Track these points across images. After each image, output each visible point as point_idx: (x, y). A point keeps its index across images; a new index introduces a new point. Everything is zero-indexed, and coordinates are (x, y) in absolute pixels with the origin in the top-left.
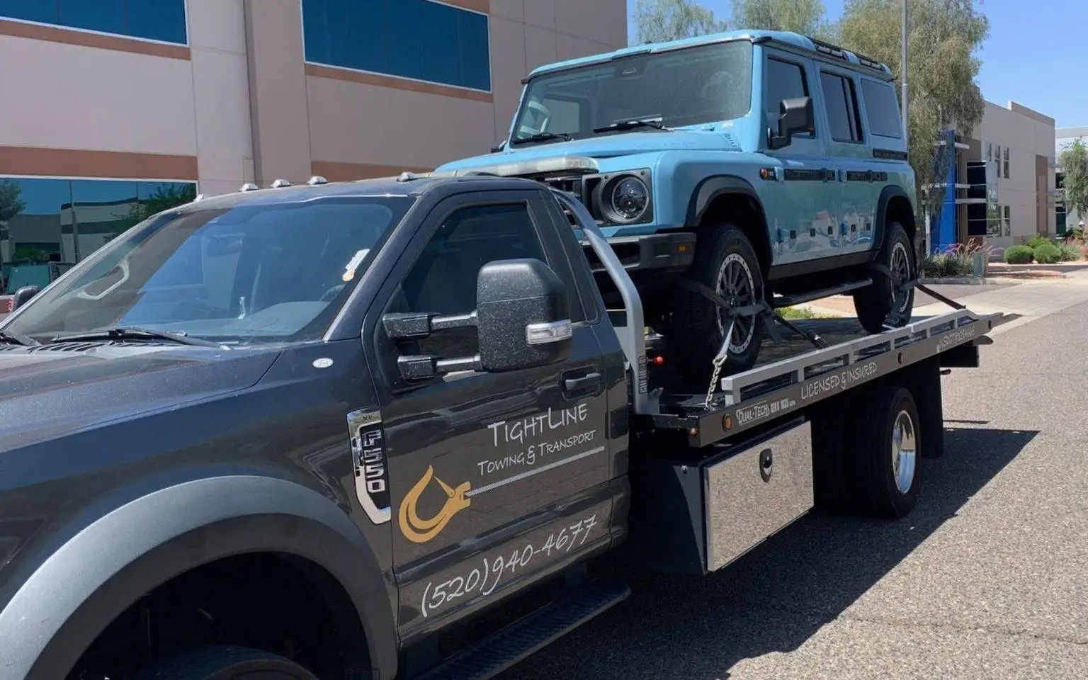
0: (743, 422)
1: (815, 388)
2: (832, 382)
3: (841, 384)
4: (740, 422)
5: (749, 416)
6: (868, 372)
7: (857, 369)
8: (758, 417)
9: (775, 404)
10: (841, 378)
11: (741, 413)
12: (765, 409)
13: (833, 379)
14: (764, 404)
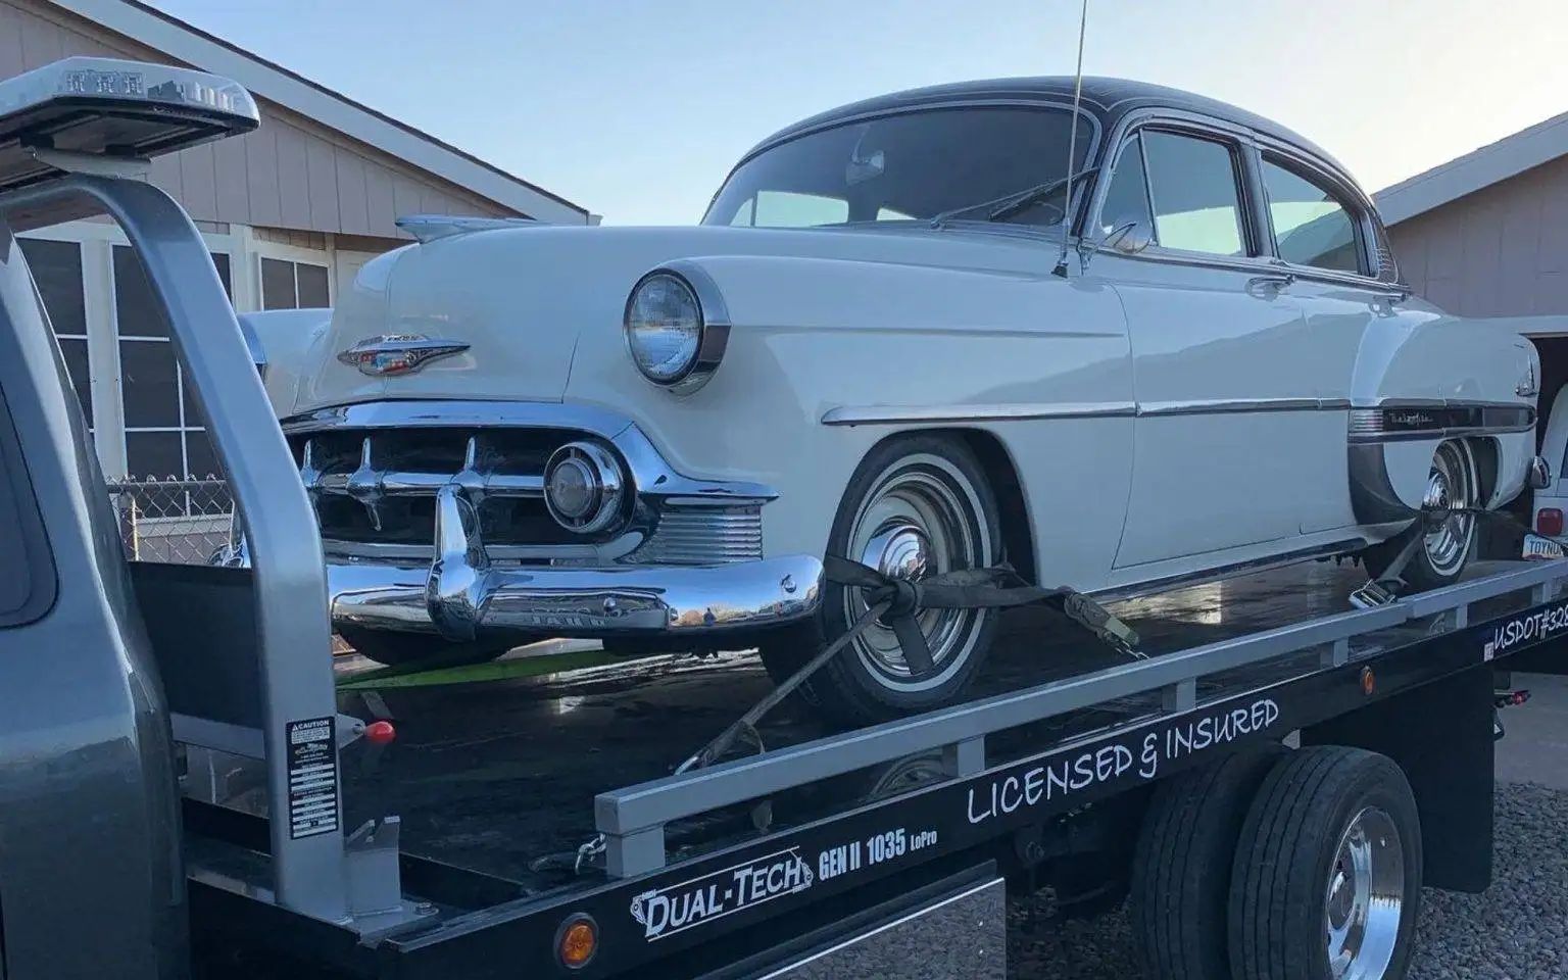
0: (669, 927)
1: (1029, 787)
2: (1100, 764)
3: (1137, 764)
4: (652, 931)
5: (704, 906)
6: (1245, 725)
7: (1208, 721)
8: (748, 899)
9: (841, 852)
10: (1137, 755)
11: (664, 900)
12: (789, 872)
13: (1103, 758)
14: (782, 859)
